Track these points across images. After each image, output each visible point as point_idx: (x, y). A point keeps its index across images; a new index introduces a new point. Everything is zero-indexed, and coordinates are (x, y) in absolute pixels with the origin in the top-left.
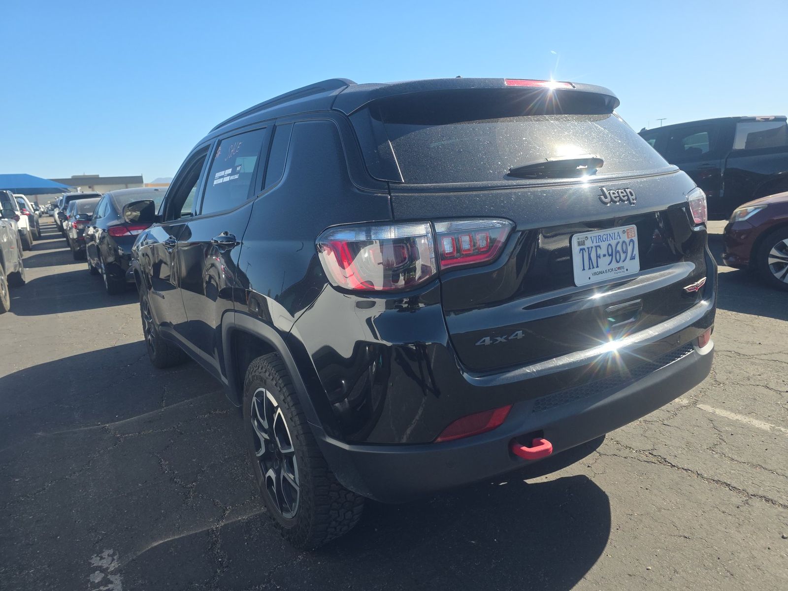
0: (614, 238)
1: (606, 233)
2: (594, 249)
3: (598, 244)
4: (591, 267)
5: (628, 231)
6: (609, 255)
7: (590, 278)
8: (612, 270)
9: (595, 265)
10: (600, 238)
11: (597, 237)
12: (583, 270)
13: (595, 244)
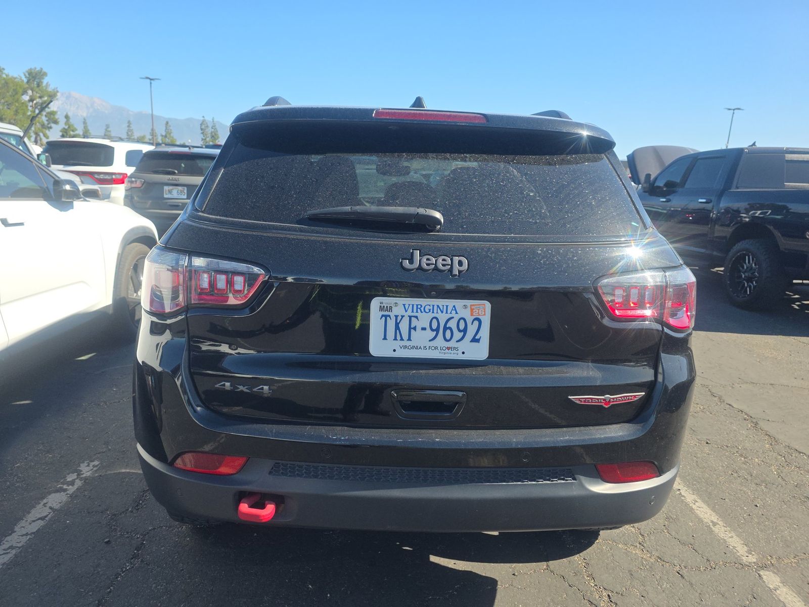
0: (445, 311)
1: (432, 304)
2: (406, 320)
3: (415, 314)
4: (398, 337)
5: (473, 307)
6: (432, 330)
7: (394, 350)
8: (436, 348)
9: (405, 336)
10: (419, 308)
11: (415, 307)
12: (383, 339)
13: (409, 313)
